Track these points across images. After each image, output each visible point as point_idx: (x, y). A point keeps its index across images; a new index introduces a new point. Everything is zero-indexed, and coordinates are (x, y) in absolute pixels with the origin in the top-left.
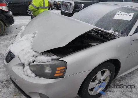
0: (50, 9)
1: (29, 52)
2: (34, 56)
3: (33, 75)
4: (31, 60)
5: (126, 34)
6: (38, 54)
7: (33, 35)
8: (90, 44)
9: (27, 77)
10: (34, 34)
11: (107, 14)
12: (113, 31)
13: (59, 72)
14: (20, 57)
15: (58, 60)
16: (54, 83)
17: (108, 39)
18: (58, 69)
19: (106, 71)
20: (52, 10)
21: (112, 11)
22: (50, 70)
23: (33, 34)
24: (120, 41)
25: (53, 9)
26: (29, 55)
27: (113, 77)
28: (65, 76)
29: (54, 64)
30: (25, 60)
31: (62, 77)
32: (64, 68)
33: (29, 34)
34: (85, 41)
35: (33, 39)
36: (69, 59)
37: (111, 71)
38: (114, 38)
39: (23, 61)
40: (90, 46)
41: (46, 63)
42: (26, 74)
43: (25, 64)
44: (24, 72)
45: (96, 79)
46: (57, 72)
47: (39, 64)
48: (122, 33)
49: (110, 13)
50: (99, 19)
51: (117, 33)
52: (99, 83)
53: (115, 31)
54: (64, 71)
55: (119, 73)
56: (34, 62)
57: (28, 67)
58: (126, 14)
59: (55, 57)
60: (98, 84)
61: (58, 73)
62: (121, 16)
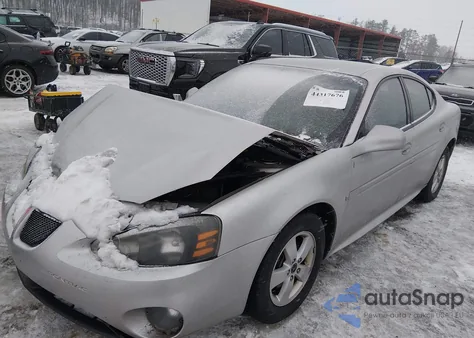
0: (82, 70)
1: (107, 205)
2: (121, 215)
3: (133, 263)
4: (117, 226)
5: (339, 140)
6: (134, 208)
7: (106, 159)
8: (262, 170)
9: (115, 271)
10: (107, 154)
11: (286, 95)
12: (308, 137)
13: (203, 244)
14: (78, 221)
15: (198, 214)
16: (195, 274)
17: (299, 157)
18: (201, 237)
19: (305, 236)
20: (87, 72)
21: (299, 85)
22: (177, 245)
23: (104, 155)
24: (329, 158)
25: (92, 72)
26: (106, 213)
27: (323, 253)
28: (220, 253)
29: (190, 226)
30: (98, 228)
31: (212, 256)
32: (215, 232)
33: (89, 157)
34: (249, 164)
35: (106, 169)
36: (226, 210)
37: (315, 235)
38: (315, 154)
39: (91, 233)
40: (264, 176)
41: (167, 227)
42: (111, 265)
43: (99, 238)
44: (100, 260)
45: (285, 260)
46: (199, 246)
47: (146, 231)
48: (329, 139)
49: (292, 90)
50: (267, 109)
51: (317, 141)
52: (293, 271)
53: (313, 137)
54: (214, 240)
55: (334, 241)
56: (126, 229)
57: (112, 246)
58: (333, 92)
59: (186, 209)
60: (291, 274)
61: (202, 248)
62: (320, 97)
